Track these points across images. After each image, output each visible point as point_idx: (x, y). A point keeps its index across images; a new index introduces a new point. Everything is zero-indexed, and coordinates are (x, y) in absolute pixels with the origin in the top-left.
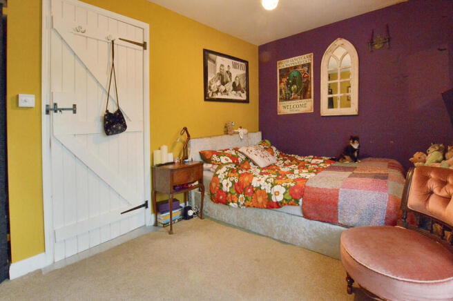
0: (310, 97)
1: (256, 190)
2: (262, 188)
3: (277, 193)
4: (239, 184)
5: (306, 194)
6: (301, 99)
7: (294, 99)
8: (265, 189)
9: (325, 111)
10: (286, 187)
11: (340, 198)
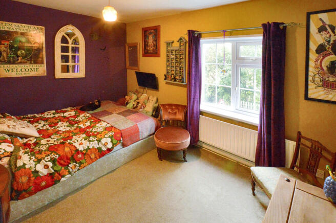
0: (43, 63)
1: (87, 152)
2: (91, 147)
3: (106, 144)
4: (60, 158)
5: (123, 135)
6: (31, 63)
7: (20, 63)
8: (93, 147)
9: (59, 74)
10: (109, 137)
11: (140, 128)
